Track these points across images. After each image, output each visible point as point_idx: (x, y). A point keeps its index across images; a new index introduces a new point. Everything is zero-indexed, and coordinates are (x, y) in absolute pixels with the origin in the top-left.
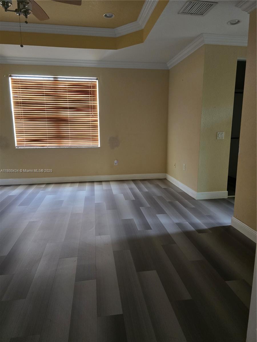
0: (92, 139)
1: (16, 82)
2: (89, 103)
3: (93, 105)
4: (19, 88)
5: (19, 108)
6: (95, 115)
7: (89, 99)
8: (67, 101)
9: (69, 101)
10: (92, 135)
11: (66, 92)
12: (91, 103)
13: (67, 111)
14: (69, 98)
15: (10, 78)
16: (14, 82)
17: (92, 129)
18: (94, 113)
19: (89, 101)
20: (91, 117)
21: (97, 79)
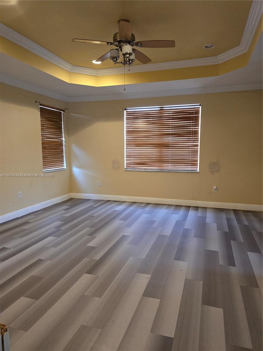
0: (191, 163)
1: (129, 113)
2: (191, 129)
3: (195, 130)
4: (131, 119)
5: (129, 136)
6: (195, 140)
7: (191, 125)
8: (170, 127)
9: (172, 127)
10: (191, 160)
11: (170, 120)
12: (192, 129)
13: (169, 137)
14: (171, 125)
15: (125, 111)
16: (128, 114)
17: (191, 154)
18: (194, 138)
19: (191, 127)
20: (192, 142)
21: (200, 105)
